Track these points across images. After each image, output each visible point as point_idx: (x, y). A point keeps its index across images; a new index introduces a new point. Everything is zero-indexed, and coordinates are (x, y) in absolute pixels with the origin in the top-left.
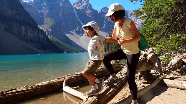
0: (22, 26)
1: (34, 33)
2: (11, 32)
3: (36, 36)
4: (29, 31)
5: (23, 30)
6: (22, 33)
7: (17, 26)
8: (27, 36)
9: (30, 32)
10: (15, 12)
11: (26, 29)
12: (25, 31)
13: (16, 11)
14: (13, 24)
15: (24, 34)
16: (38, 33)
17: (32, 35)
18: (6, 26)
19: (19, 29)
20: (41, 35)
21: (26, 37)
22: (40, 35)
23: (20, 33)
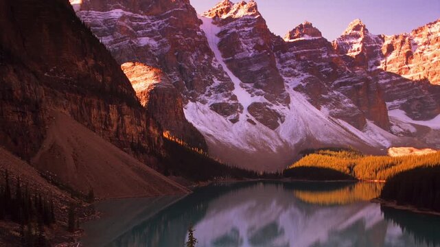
0: (110, 106)
1: (140, 125)
2: (86, 123)
3: (143, 132)
4: (127, 120)
5: (114, 116)
6: (112, 126)
7: (99, 108)
8: (124, 134)
9: (131, 123)
10: (91, 62)
11: (120, 113)
12: (119, 119)
13: (95, 59)
14: (91, 101)
15: (115, 128)
16: (148, 124)
17: (134, 132)
18: (74, 107)
19: (103, 113)
20: (154, 128)
21: (121, 138)
22: (151, 129)
23: (106, 125)
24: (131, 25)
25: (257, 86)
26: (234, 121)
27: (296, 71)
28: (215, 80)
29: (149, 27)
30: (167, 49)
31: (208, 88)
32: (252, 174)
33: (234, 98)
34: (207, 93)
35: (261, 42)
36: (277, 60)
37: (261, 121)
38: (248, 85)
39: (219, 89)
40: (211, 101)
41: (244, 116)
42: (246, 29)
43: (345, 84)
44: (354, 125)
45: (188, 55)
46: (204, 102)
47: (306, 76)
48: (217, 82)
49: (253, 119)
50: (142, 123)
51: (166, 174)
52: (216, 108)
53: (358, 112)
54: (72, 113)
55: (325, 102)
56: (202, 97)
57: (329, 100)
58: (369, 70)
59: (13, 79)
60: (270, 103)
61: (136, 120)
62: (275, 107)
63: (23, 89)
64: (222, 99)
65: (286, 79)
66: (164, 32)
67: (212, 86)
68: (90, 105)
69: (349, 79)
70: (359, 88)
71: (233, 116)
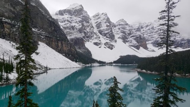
0: (59, 41)
3: (69, 49)
4: (64, 46)
5: (60, 44)
6: (59, 47)
7: (55, 42)
8: (63, 50)
11: (62, 44)
13: (54, 28)
15: (60, 48)
16: (71, 47)
17: (66, 49)
18: (47, 41)
19: (56, 43)
22: (72, 48)
23: (57, 47)
24: (70, 20)
25: (107, 37)
27: (118, 33)
28: (95, 35)
29: (75, 20)
30: (81, 26)
31: (92, 38)
32: (104, 63)
33: (100, 41)
34: (92, 39)
35: (108, 24)
36: (113, 29)
37: (108, 47)
38: (104, 37)
39: (96, 38)
40: (93, 41)
41: (103, 46)
42: (104, 21)
43: (133, 36)
44: (136, 48)
45: (87, 28)
46: (91, 42)
47: (122, 34)
48: (95, 36)
49: (106, 47)
50: (69, 47)
52: (95, 43)
53: (137, 44)
55: (127, 41)
56: (91, 40)
57: (129, 41)
58: (141, 32)
60: (111, 42)
61: (67, 46)
62: (112, 43)
64: (97, 41)
65: (115, 35)
66: (80, 22)
67: (94, 37)
68: (52, 41)
69: (135, 35)
70: (138, 37)
71: (100, 46)
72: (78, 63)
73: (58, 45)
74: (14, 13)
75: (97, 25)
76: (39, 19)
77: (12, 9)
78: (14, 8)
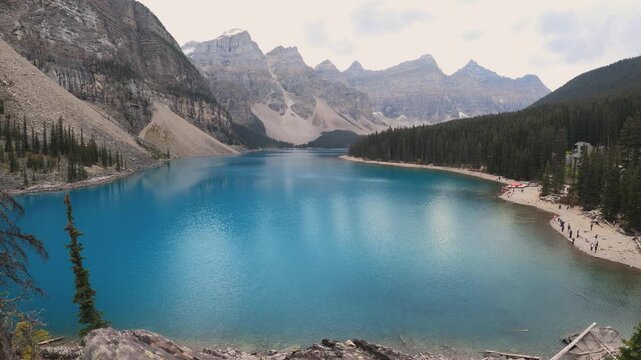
0: (195, 102)
1: (214, 114)
3: (216, 119)
4: (205, 111)
5: (197, 108)
6: (196, 115)
7: (187, 103)
8: (203, 119)
9: (208, 113)
10: (185, 77)
11: (200, 105)
12: (200, 110)
13: (187, 75)
14: (182, 100)
16: (219, 114)
17: (209, 118)
18: (172, 103)
19: (190, 107)
23: (191, 114)
25: (296, 95)
26: (282, 114)
28: (272, 90)
31: (267, 95)
32: (289, 146)
33: (283, 101)
34: (266, 98)
37: (299, 114)
38: (291, 94)
39: (274, 96)
40: (269, 102)
41: (289, 111)
44: (352, 117)
46: (264, 103)
48: (272, 92)
49: (294, 113)
51: (230, 143)
52: (270, 106)
54: (170, 106)
55: (336, 104)
56: (264, 100)
59: (133, 88)
60: (304, 104)
61: (211, 111)
62: (307, 106)
63: (138, 92)
64: (275, 101)
65: (314, 91)
67: (270, 94)
68: (181, 102)
71: (281, 111)
72: (234, 146)
73: (192, 109)
74: (112, 51)
75: (276, 70)
76: (159, 61)
77: (110, 44)
78: (113, 42)
